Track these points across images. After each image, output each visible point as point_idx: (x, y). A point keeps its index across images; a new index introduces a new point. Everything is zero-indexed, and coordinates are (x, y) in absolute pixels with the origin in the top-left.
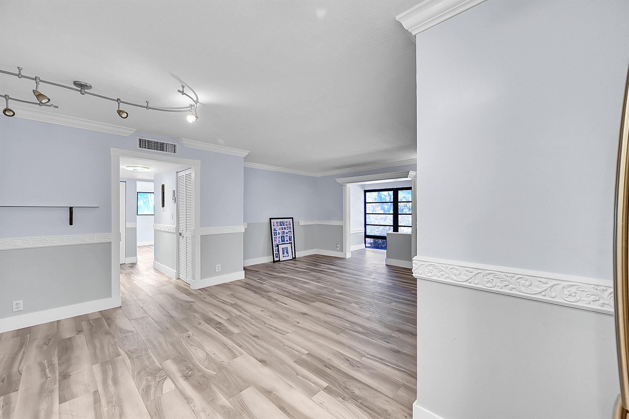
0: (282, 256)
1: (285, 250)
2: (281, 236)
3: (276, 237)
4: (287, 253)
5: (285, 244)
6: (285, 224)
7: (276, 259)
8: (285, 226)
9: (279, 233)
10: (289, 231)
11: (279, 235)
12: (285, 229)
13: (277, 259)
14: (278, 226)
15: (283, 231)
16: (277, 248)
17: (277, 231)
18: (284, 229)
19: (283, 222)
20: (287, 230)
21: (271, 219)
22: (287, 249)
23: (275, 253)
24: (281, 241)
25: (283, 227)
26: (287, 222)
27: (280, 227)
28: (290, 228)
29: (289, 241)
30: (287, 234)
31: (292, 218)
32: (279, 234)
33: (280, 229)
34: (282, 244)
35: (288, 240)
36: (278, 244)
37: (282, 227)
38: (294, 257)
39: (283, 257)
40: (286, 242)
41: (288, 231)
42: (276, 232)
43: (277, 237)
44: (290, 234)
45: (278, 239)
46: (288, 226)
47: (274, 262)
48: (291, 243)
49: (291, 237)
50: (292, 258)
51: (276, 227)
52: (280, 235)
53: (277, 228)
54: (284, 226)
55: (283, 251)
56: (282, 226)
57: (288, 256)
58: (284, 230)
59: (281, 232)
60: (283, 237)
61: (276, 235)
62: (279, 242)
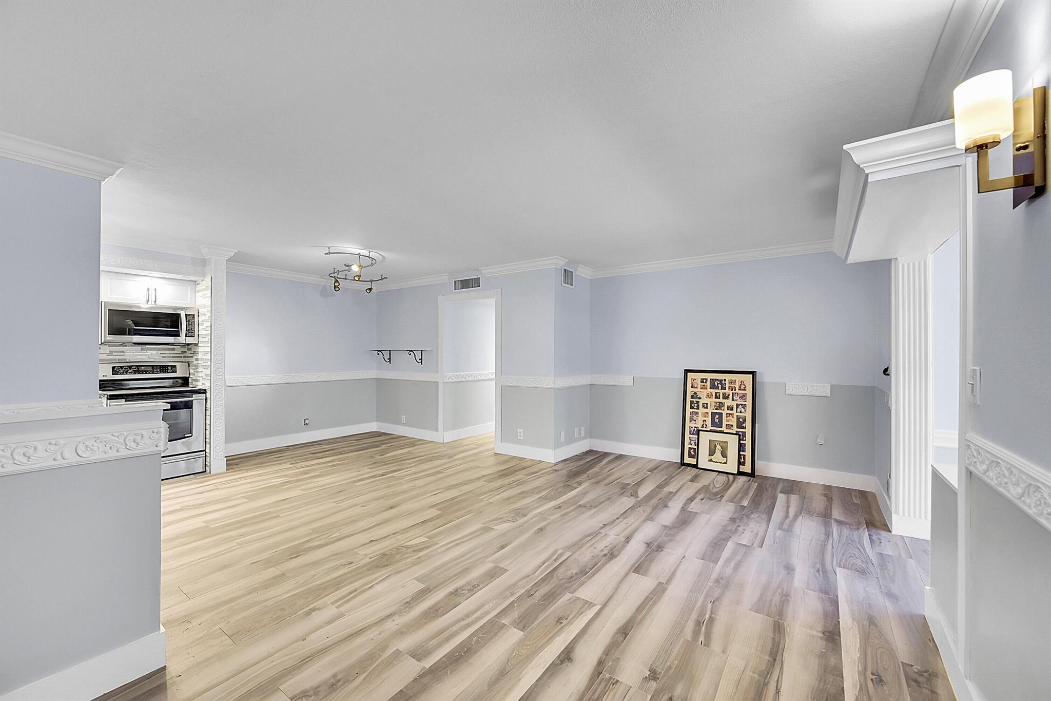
0: (708, 458)
1: (718, 447)
2: (713, 413)
3: (697, 413)
4: (724, 455)
5: (722, 432)
7: (687, 460)
8: (727, 391)
9: (707, 404)
10: (738, 405)
11: (706, 410)
12: (726, 397)
13: (693, 461)
14: (704, 388)
15: (719, 402)
17: (700, 398)
18: (724, 398)
19: (721, 381)
20: (733, 400)
21: (687, 371)
22: (724, 445)
23: (687, 446)
24: (709, 423)
25: (722, 391)
27: (709, 390)
28: (743, 397)
30: (732, 410)
31: (753, 373)
32: (707, 408)
33: (709, 396)
34: (711, 431)
35: (732, 426)
36: (700, 428)
37: (716, 393)
39: (710, 461)
40: (724, 429)
41: (734, 404)
42: (699, 402)
43: (700, 414)
44: (741, 412)
45: (700, 419)
46: (737, 391)
47: (683, 464)
49: (745, 420)
50: (736, 473)
51: (699, 389)
52: (709, 411)
53: (702, 393)
54: (724, 391)
55: (713, 447)
56: (717, 391)
57: (726, 463)
58: (721, 400)
59: (713, 404)
60: (717, 416)
61: (696, 408)
62: (703, 425)
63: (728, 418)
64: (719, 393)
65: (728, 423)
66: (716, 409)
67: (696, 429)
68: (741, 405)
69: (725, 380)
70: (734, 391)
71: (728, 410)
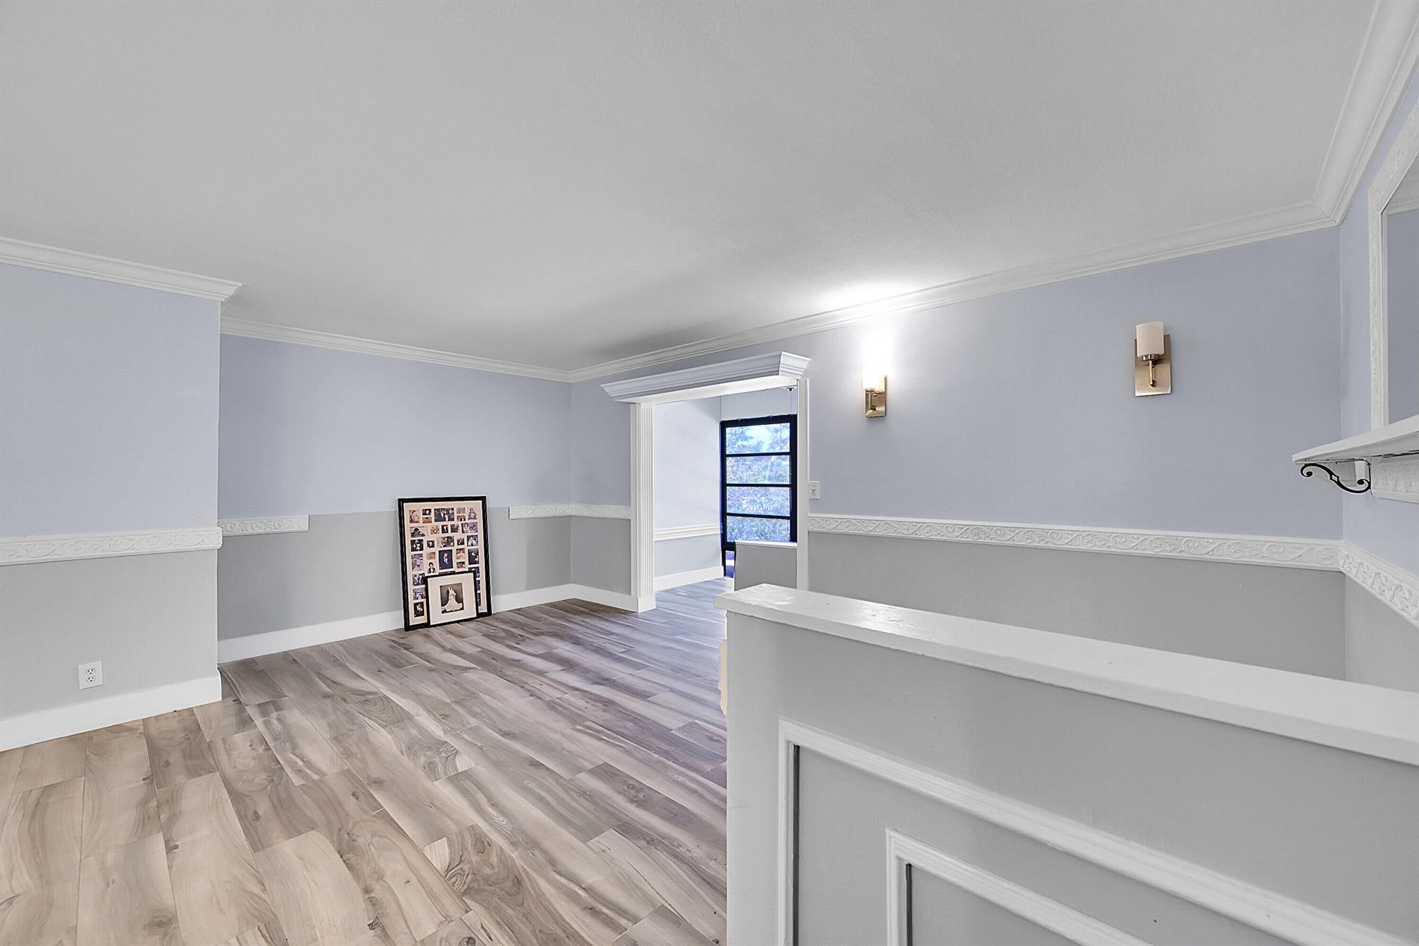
0: (441, 609)
1: (452, 592)
2: (439, 551)
3: (421, 555)
4: (459, 600)
5: (454, 573)
6: (456, 515)
7: (414, 620)
8: (456, 522)
9: (433, 542)
10: (469, 538)
11: (432, 550)
12: (454, 530)
13: (422, 620)
14: (427, 521)
15: (448, 537)
16: (424, 586)
17: (423, 535)
18: (452, 532)
19: (448, 510)
20: (463, 532)
21: (401, 502)
22: (457, 588)
23: (411, 602)
24: (437, 566)
25: (449, 523)
26: (461, 510)
27: (434, 524)
28: (474, 527)
29: (470, 564)
30: (463, 544)
31: (483, 499)
32: (433, 546)
33: (434, 531)
34: (440, 575)
35: (463, 563)
37: (443, 526)
38: (483, 609)
39: (444, 612)
40: (455, 569)
41: (465, 536)
42: (422, 540)
43: (424, 556)
44: (472, 545)
45: (426, 561)
46: (467, 521)
47: (408, 628)
48: (475, 572)
49: (477, 554)
50: (475, 616)
51: (421, 524)
52: (436, 549)
53: (426, 529)
54: (452, 523)
55: (445, 594)
56: (443, 523)
57: (462, 609)
58: (450, 534)
59: (440, 540)
60: (446, 555)
61: (419, 548)
62: (429, 570)
63: (459, 555)
64: (447, 526)
65: (459, 561)
66: (444, 546)
67: (421, 577)
68: (472, 536)
69: (453, 509)
70: (463, 522)
71: (458, 544)
